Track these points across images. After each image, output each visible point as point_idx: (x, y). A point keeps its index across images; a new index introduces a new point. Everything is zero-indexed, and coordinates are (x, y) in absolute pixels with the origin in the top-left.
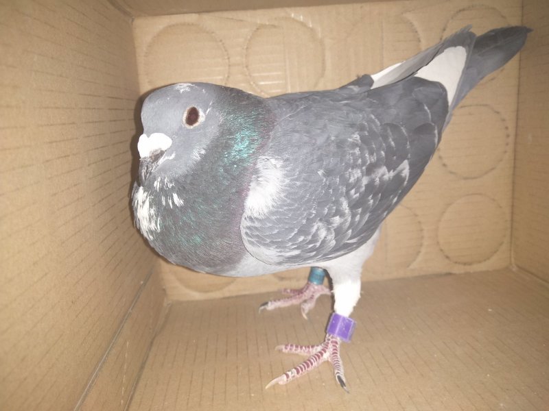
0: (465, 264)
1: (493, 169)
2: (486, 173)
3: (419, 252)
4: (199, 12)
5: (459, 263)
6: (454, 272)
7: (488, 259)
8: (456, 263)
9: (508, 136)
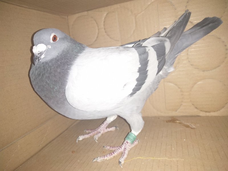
0: (206, 112)
1: (219, 66)
2: (215, 68)
3: (182, 105)
4: (88, 11)
5: (203, 111)
7: (219, 110)
8: (201, 111)
9: (227, 50)
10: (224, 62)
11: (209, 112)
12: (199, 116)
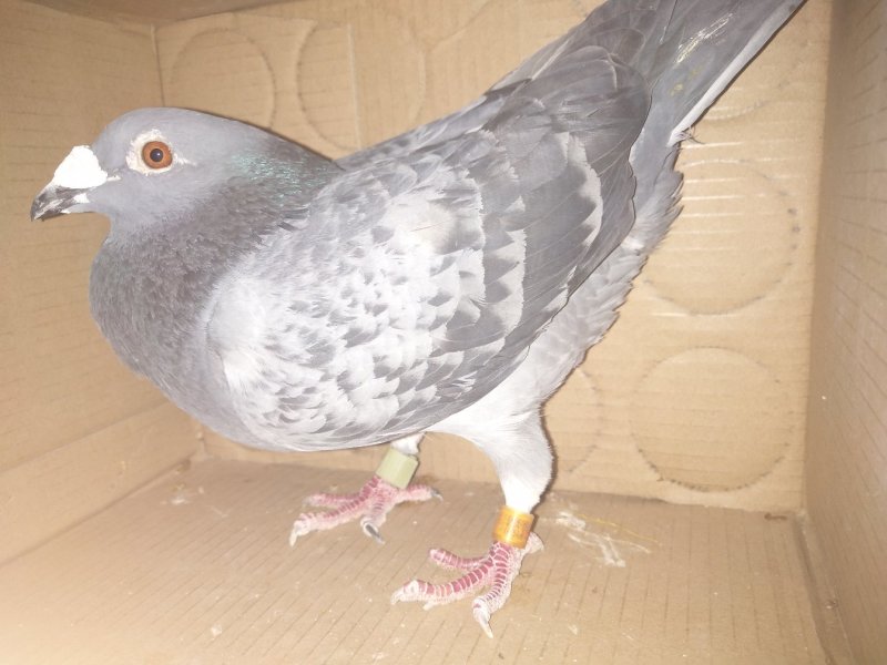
0: (692, 487)
1: (759, 298)
2: (741, 305)
3: (595, 447)
4: (236, 10)
5: (680, 483)
6: (666, 499)
9: (796, 229)
10: (779, 281)
11: (705, 489)
12: (660, 501)
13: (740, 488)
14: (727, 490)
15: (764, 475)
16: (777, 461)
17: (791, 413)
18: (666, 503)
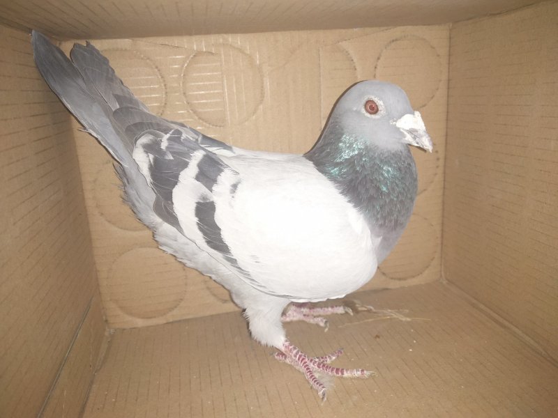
0: (400, 279)
1: (425, 190)
4: (132, 36)
5: (395, 279)
6: (390, 287)
7: (421, 273)
8: (392, 278)
9: (438, 159)
10: (432, 182)
11: (405, 279)
12: (387, 289)
13: (419, 275)
14: (414, 277)
15: (427, 267)
16: (432, 260)
17: (437, 238)
18: (390, 289)
